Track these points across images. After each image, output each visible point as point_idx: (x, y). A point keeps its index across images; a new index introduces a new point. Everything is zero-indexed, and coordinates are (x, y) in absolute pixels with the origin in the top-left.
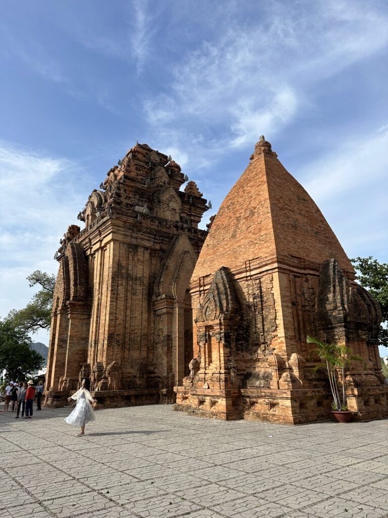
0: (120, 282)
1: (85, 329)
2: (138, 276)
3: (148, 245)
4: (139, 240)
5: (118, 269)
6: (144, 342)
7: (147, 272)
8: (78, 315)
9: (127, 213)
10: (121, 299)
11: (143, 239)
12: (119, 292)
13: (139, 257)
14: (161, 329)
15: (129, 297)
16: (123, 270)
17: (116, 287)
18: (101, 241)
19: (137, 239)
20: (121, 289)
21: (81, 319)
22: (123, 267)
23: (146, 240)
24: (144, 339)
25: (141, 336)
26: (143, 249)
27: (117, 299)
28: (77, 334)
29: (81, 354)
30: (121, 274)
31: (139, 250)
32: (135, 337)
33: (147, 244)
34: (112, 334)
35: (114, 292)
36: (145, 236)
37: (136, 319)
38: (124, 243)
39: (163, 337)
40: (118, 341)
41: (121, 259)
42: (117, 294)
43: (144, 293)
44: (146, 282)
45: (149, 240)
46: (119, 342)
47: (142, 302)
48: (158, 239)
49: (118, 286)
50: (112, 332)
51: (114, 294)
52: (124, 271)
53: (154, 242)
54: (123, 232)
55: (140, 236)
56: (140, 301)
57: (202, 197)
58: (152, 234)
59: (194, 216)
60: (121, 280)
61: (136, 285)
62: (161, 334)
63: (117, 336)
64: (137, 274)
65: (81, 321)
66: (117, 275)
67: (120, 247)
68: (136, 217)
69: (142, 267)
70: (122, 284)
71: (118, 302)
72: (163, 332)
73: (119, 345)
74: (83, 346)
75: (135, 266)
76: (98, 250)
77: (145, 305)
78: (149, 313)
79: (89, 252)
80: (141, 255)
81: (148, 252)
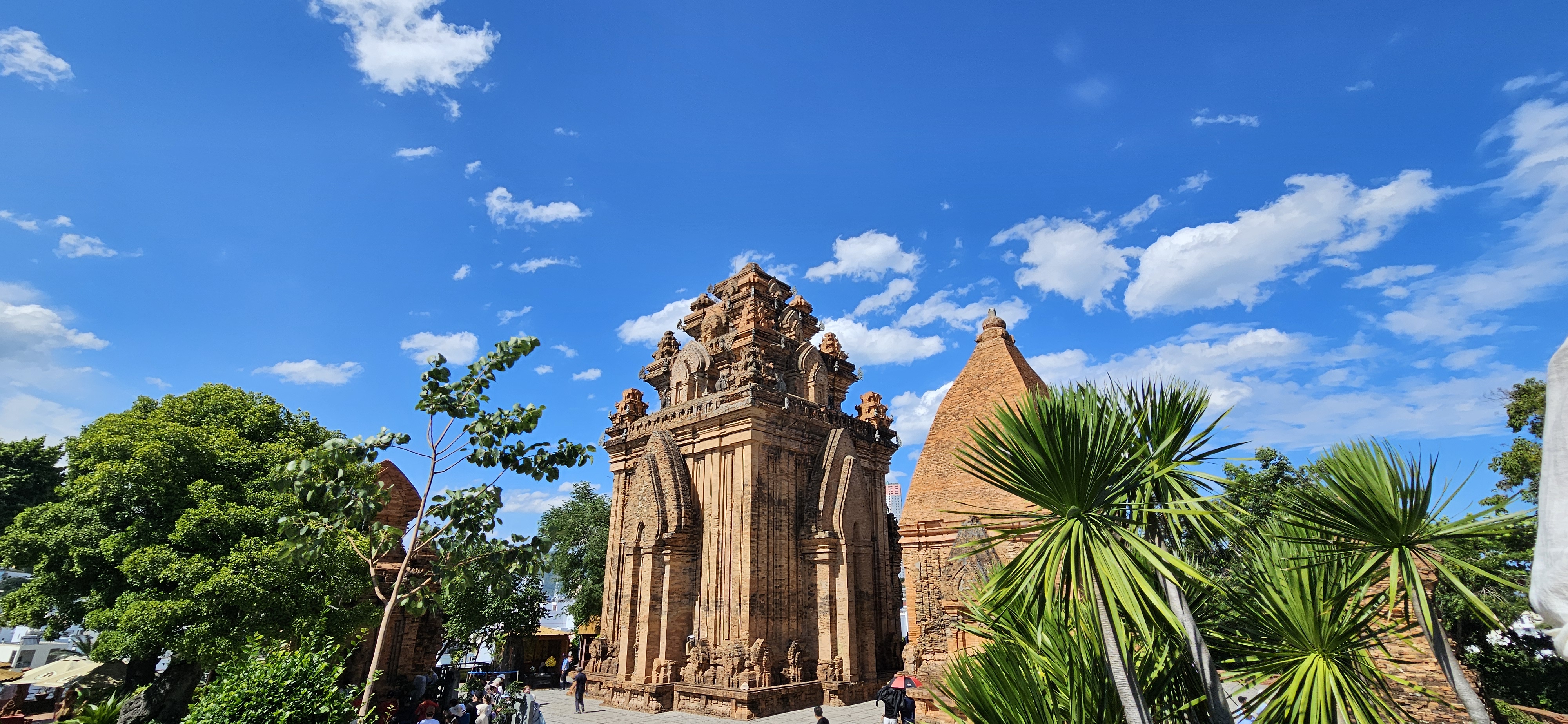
0: (761, 510)
1: (688, 577)
2: (783, 498)
3: (794, 448)
4: (783, 440)
5: (757, 488)
6: (793, 606)
7: (793, 491)
8: (681, 558)
9: (771, 396)
10: (763, 538)
11: (788, 438)
12: (761, 526)
13: (782, 466)
14: (816, 585)
15: (771, 533)
17: (757, 518)
18: (721, 437)
19: (781, 437)
20: (763, 520)
22: (763, 484)
23: (792, 438)
24: (793, 601)
25: (789, 595)
26: (787, 454)
27: (758, 537)
29: (683, 621)
30: (762, 495)
31: (783, 455)
32: (780, 597)
33: (794, 446)
34: (754, 595)
35: (754, 527)
36: (791, 433)
37: (783, 568)
38: (764, 445)
39: (821, 599)
40: (762, 606)
41: (759, 470)
42: (758, 530)
43: (791, 526)
44: (792, 509)
45: (796, 439)
47: (789, 540)
48: (807, 436)
49: (758, 516)
50: (754, 592)
51: (754, 529)
52: (763, 490)
53: (802, 442)
54: (764, 429)
55: (786, 433)
56: (785, 539)
57: (847, 360)
58: (800, 430)
59: (838, 391)
60: (762, 507)
61: (780, 512)
62: (815, 593)
63: (760, 597)
64: (780, 494)
65: (684, 565)
66: (757, 498)
67: (760, 451)
68: (783, 403)
69: (786, 483)
70: (763, 513)
71: (760, 542)
72: (822, 590)
73: (762, 613)
75: (777, 481)
76: (712, 451)
77: (792, 546)
78: (797, 558)
79: (689, 450)
80: (787, 464)
81: (794, 458)
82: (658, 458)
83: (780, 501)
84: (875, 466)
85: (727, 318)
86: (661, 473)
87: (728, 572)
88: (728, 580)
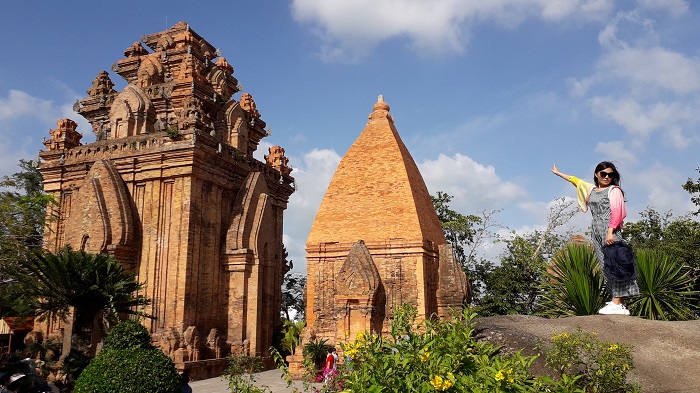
2: (212, 222)
3: (222, 184)
4: (215, 176)
5: (195, 213)
7: (220, 217)
9: (208, 141)
10: (196, 251)
11: (218, 175)
12: (195, 242)
13: (212, 197)
14: (233, 289)
15: (202, 248)
17: (192, 236)
18: (163, 170)
19: (213, 174)
20: (197, 237)
22: (199, 210)
23: (222, 176)
24: (215, 300)
25: (213, 296)
26: (217, 188)
27: (193, 251)
30: (197, 219)
31: (213, 189)
32: (206, 297)
35: (190, 242)
36: (221, 171)
37: (209, 275)
38: (201, 180)
39: (237, 299)
41: (197, 200)
42: (193, 245)
44: (218, 230)
45: (225, 178)
46: (194, 304)
47: (215, 255)
48: (233, 176)
49: (194, 234)
50: (188, 292)
51: (190, 245)
52: (199, 216)
53: (228, 180)
54: (201, 166)
55: (217, 171)
56: (212, 254)
58: (228, 170)
59: (252, 142)
60: (197, 227)
61: (209, 233)
62: (231, 294)
63: (192, 296)
64: (210, 219)
66: (193, 221)
67: (197, 184)
68: (217, 147)
69: (214, 211)
70: (197, 232)
71: (194, 254)
72: (235, 292)
73: (193, 308)
75: (208, 208)
76: (152, 180)
79: (131, 177)
80: (215, 195)
81: (221, 192)
82: (101, 183)
83: (209, 223)
84: (278, 203)
85: (163, 68)
86: (106, 196)
87: (164, 277)
88: (164, 283)
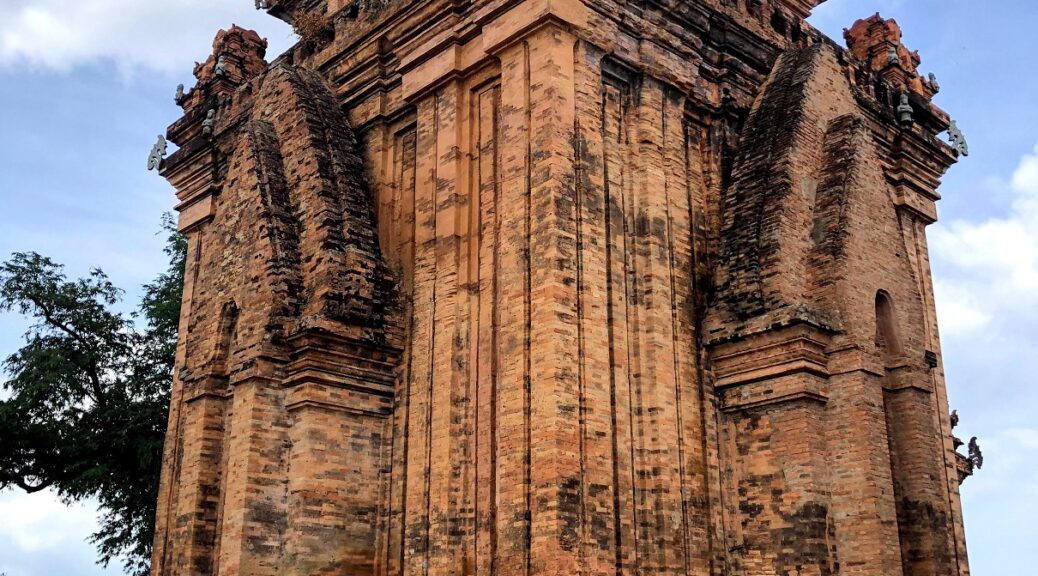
0: (586, 229)
1: (367, 463)
2: (653, 213)
3: (683, 79)
5: (576, 168)
6: (698, 536)
7: (683, 202)
8: (344, 393)
11: (663, 45)
12: (587, 277)
13: (646, 126)
14: (768, 478)
15: (620, 309)
16: (593, 173)
17: (573, 252)
18: (461, 41)
19: (640, 40)
21: (351, 414)
22: (592, 158)
23: (676, 50)
24: (696, 521)
25: (684, 503)
26: (660, 93)
27: (579, 307)
28: (333, 483)
30: (589, 191)
31: (647, 96)
33: (683, 72)
34: (573, 483)
35: (566, 273)
36: (671, 32)
37: (660, 417)
38: (593, 48)
39: (786, 517)
40: (599, 523)
41: (584, 120)
42: (580, 288)
43: (679, 299)
44: (681, 248)
45: (686, 56)
46: (602, 525)
47: (675, 338)
48: (715, 59)
49: (579, 246)
50: (571, 473)
51: (567, 281)
52: (597, 180)
53: (702, 70)
55: (655, 30)
56: (664, 333)
58: (696, 32)
60: (590, 222)
61: (646, 254)
62: (766, 501)
63: (592, 494)
64: (643, 203)
65: (351, 423)
66: (574, 194)
67: (576, 62)
70: (594, 241)
71: (586, 323)
72: (777, 493)
73: (603, 543)
74: (361, 545)
75: (633, 166)
76: (434, 90)
77: (685, 356)
78: (701, 398)
79: (373, 108)
80: (658, 119)
81: (677, 111)
82: (280, 129)
83: (642, 220)
84: (899, 194)
86: (289, 164)
87: (485, 426)
88: (484, 449)
